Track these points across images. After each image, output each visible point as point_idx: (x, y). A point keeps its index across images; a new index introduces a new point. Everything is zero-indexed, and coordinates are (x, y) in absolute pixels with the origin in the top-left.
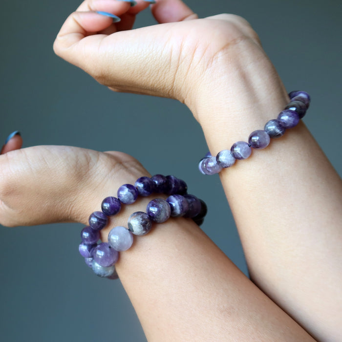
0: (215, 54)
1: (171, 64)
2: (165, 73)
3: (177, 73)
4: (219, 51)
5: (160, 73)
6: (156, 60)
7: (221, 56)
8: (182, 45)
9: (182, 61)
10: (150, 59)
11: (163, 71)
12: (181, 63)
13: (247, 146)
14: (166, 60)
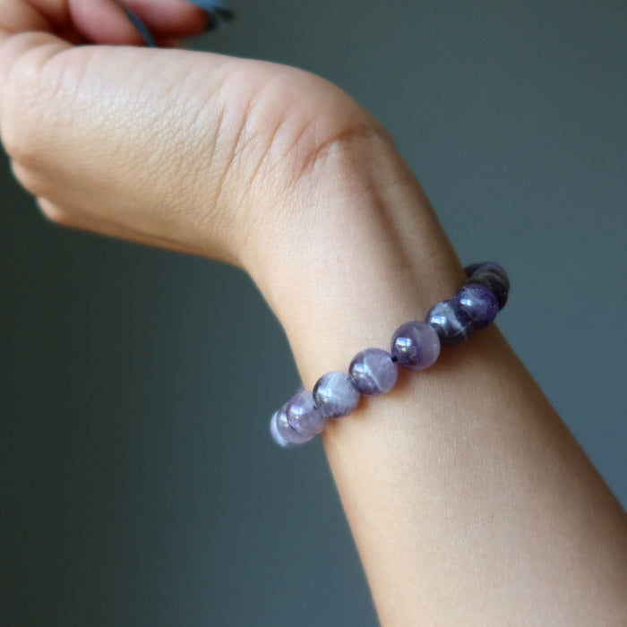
0: (324, 145)
1: (217, 149)
2: (198, 170)
3: (229, 174)
4: (331, 140)
5: (184, 165)
6: (178, 130)
7: (334, 152)
8: (249, 104)
9: (244, 146)
10: (165, 123)
11: (193, 163)
12: (242, 150)
13: (389, 359)
14: (204, 137)
